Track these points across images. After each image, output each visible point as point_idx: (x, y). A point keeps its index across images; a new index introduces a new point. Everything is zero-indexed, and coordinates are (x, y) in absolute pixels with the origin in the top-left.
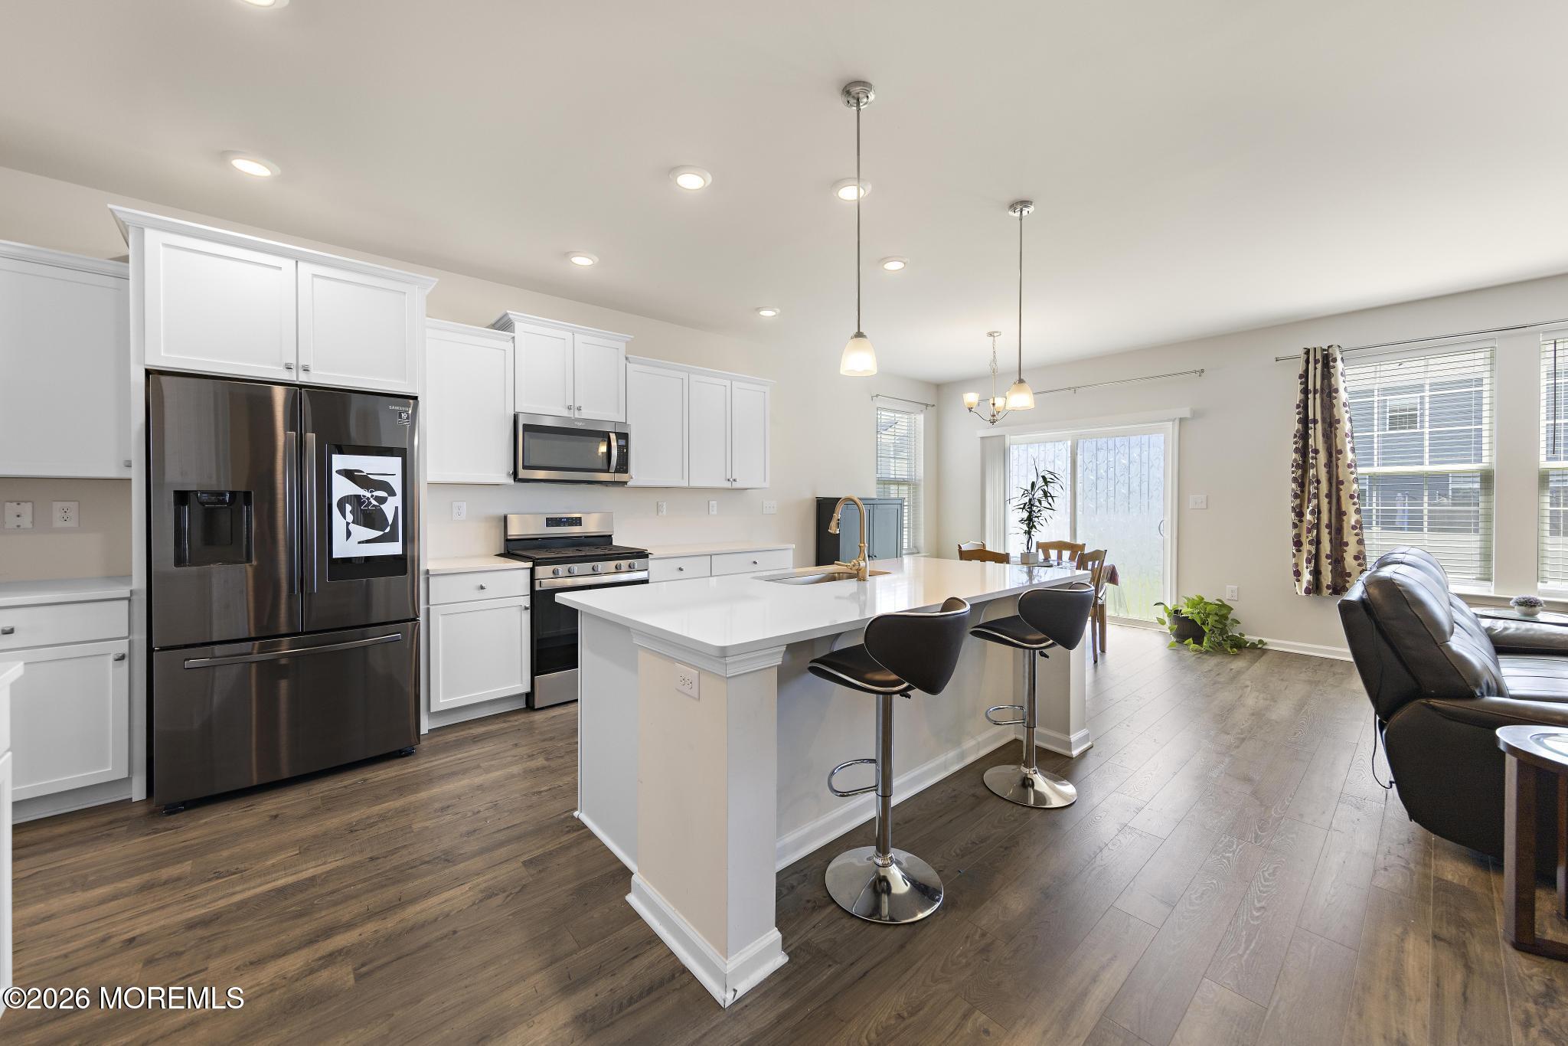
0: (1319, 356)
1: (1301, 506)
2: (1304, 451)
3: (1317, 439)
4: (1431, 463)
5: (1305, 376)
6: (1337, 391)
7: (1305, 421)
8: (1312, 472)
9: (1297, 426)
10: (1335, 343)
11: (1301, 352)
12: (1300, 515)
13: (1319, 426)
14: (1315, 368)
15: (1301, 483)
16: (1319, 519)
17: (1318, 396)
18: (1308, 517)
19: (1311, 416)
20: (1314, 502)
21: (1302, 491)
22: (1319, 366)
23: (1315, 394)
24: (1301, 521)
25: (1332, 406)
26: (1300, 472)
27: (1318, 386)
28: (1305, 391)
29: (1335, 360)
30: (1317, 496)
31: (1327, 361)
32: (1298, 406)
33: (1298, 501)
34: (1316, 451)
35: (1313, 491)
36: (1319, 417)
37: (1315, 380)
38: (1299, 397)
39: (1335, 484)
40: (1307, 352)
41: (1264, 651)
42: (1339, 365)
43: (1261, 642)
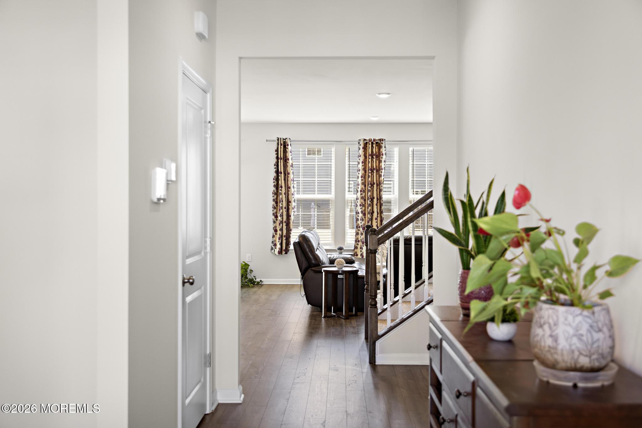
0: (282, 143)
1: (276, 212)
2: (277, 186)
3: (282, 182)
4: (318, 194)
5: (277, 150)
6: (288, 159)
7: (277, 172)
8: (281, 196)
9: (275, 174)
10: (288, 137)
11: (276, 139)
12: (276, 217)
13: (283, 175)
14: (281, 148)
15: (276, 201)
16: (283, 218)
17: (282, 161)
18: (279, 218)
19: (280, 171)
20: (281, 211)
21: (277, 206)
22: (282, 147)
23: (281, 160)
24: (277, 220)
25: (287, 166)
26: (275, 197)
27: (282, 157)
28: (277, 158)
29: (288, 145)
30: (282, 208)
31: (285, 145)
32: (275, 165)
33: (275, 211)
34: (281, 187)
35: (281, 206)
36: (282, 171)
37: (281, 155)
38: (275, 160)
39: (288, 202)
40: (278, 140)
41: (262, 285)
42: (289, 147)
43: (261, 281)
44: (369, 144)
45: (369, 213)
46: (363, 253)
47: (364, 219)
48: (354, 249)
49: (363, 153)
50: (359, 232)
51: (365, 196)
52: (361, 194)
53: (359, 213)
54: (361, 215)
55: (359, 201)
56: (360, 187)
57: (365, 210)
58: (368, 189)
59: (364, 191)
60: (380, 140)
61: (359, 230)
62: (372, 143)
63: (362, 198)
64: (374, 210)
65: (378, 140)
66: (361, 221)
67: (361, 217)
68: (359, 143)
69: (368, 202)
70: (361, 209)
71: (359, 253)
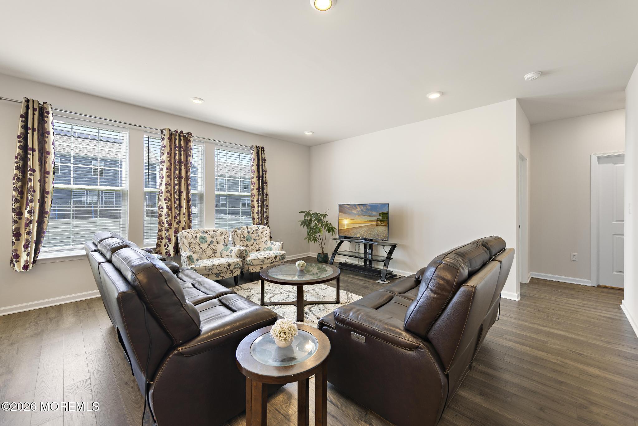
0: (36, 106)
1: (20, 208)
2: (23, 169)
3: (34, 162)
4: (101, 185)
5: (25, 116)
6: (48, 133)
7: (25, 148)
8: (30, 184)
9: (19, 151)
10: (48, 102)
11: (22, 99)
12: (20, 214)
13: (36, 153)
14: (33, 114)
15: (21, 191)
16: (33, 216)
17: (35, 133)
18: (26, 216)
19: (30, 147)
21: (22, 198)
22: (36, 113)
23: (33, 131)
24: (20, 219)
25: (45, 142)
27: (35, 127)
28: (25, 127)
29: (48, 113)
30: (31, 201)
31: (42, 112)
32: (19, 137)
33: (18, 204)
34: (33, 170)
35: (30, 197)
36: (36, 148)
37: (34, 122)
38: (21, 130)
40: (28, 101)
42: (51, 117)
44: (176, 135)
45: (176, 208)
46: (169, 251)
47: (170, 214)
48: (157, 247)
49: (169, 144)
50: (163, 229)
51: (171, 189)
52: (166, 188)
53: (162, 208)
54: (165, 210)
55: (163, 195)
56: (164, 180)
57: (171, 205)
58: (174, 182)
59: (170, 185)
60: (188, 134)
61: (162, 226)
62: (180, 136)
63: (168, 192)
64: (182, 205)
65: (186, 133)
66: (166, 217)
67: (167, 212)
68: (162, 132)
69: (176, 196)
70: (166, 203)
71: (164, 252)
